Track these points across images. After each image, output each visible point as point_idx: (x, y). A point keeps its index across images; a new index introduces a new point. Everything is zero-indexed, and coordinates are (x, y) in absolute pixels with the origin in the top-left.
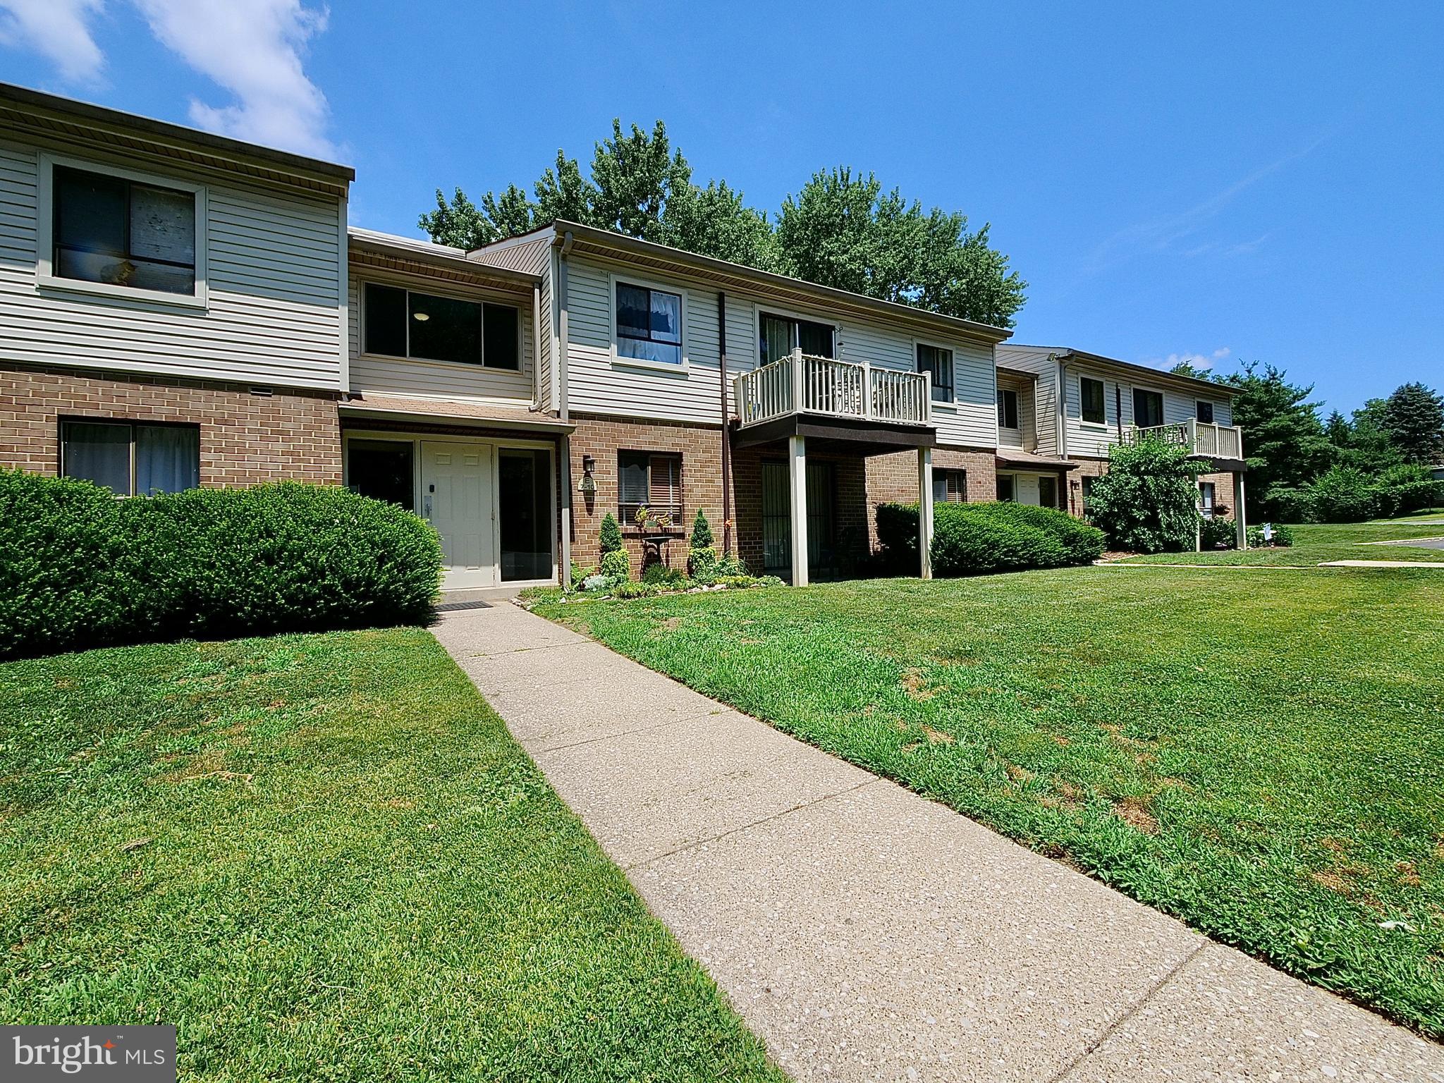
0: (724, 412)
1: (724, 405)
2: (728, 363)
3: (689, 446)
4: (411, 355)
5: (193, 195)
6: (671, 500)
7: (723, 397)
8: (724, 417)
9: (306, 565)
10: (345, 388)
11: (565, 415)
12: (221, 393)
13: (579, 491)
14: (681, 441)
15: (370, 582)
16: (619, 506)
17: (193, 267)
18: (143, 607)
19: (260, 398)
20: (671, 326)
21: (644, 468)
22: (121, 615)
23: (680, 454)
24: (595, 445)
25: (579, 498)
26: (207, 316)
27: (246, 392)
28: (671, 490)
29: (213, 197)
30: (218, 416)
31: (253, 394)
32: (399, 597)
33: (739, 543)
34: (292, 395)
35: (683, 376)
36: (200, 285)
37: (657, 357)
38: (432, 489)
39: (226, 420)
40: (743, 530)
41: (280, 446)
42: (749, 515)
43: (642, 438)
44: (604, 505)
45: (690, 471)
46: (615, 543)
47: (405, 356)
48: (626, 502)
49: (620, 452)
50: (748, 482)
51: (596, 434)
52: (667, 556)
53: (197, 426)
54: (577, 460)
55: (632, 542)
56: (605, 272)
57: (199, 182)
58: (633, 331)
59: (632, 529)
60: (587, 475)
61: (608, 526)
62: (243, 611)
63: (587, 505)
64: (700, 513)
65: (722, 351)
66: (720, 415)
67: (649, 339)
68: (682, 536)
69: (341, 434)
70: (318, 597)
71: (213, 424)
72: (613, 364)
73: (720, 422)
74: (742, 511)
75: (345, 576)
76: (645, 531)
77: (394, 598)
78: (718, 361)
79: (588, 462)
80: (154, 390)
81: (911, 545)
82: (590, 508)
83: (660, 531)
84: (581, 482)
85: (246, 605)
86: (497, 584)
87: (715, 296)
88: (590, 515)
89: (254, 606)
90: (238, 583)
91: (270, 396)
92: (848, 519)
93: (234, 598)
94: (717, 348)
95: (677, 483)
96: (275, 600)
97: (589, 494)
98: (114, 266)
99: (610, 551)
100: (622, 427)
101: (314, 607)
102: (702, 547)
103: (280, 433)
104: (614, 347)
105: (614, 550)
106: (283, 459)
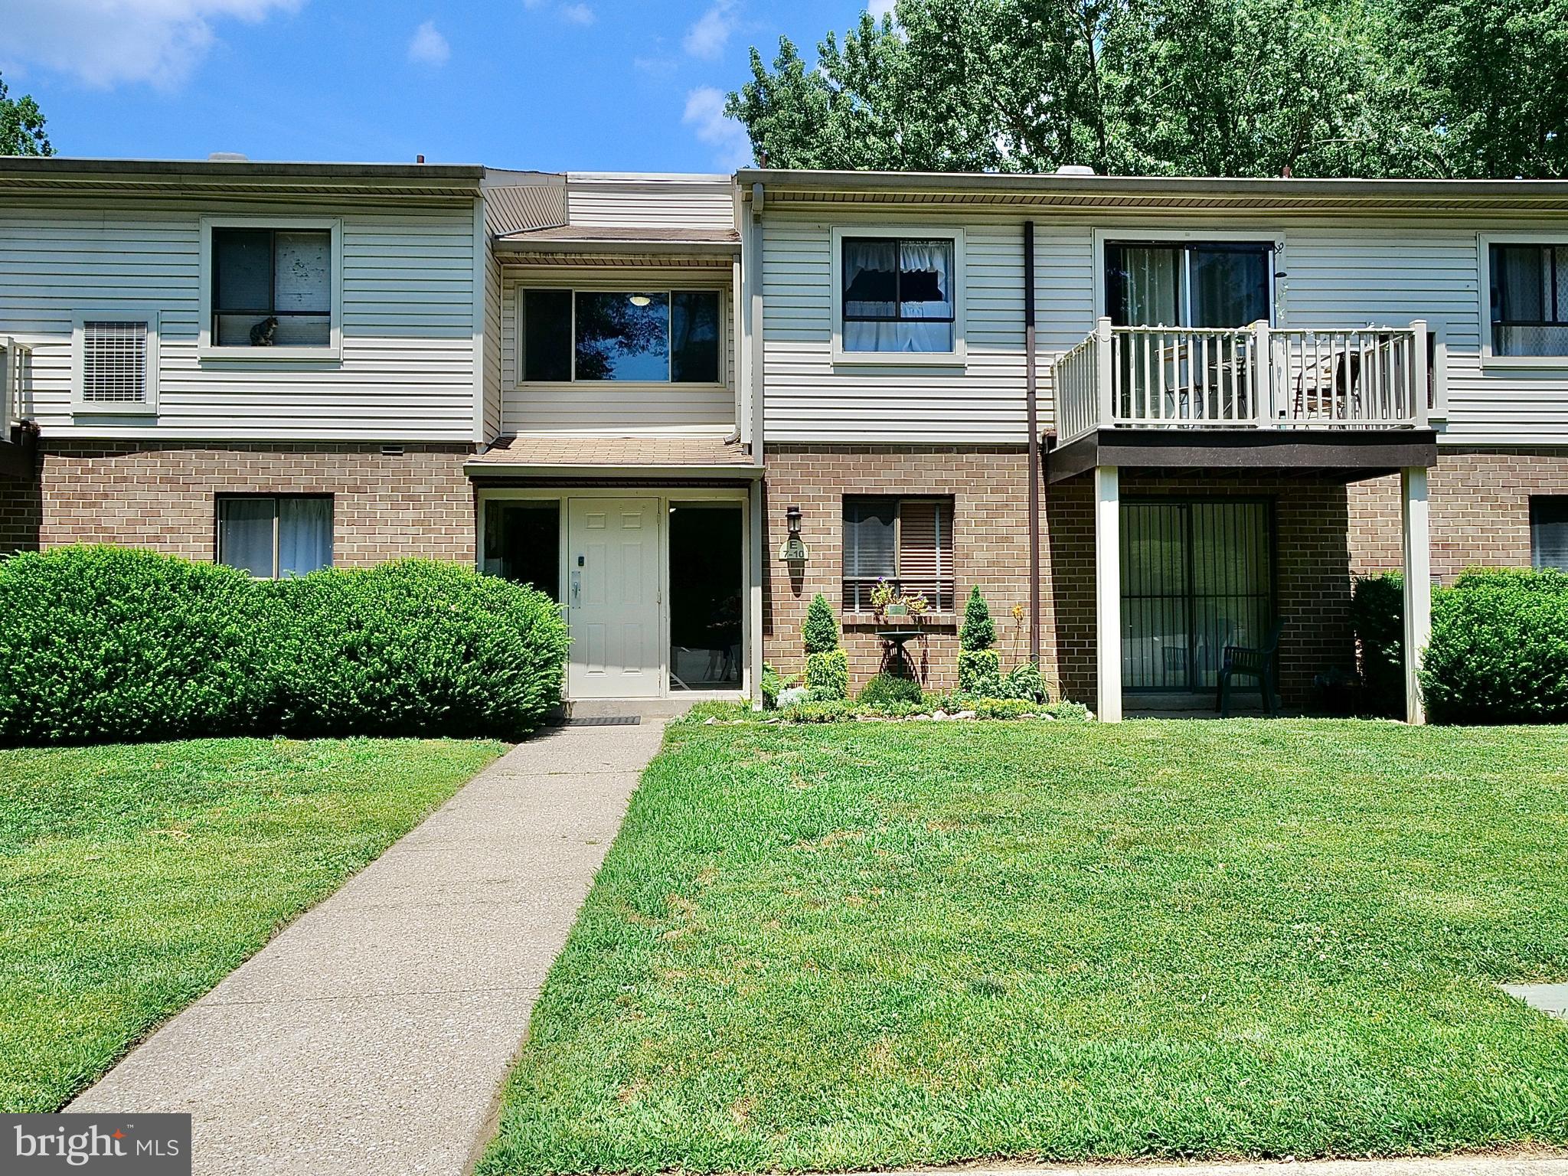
0: (1032, 422)
1: (1032, 410)
2: (1039, 338)
3: (966, 483)
4: (577, 378)
5: (329, 231)
6: (938, 572)
7: (1031, 398)
8: (1032, 432)
9: (384, 661)
10: (477, 437)
11: (758, 450)
12: (355, 456)
13: (781, 560)
14: (952, 476)
15: (447, 684)
16: (844, 582)
17: (328, 314)
18: (244, 699)
19: (392, 457)
20: (941, 289)
21: (888, 521)
22: (225, 706)
23: (952, 497)
24: (809, 491)
25: (780, 573)
26: (342, 368)
27: (378, 452)
28: (938, 555)
29: (347, 229)
30: (351, 483)
31: (384, 454)
32: (482, 703)
33: (1058, 644)
34: (423, 452)
35: (958, 369)
36: (335, 334)
37: (915, 344)
38: (581, 561)
39: (358, 487)
40: (1067, 621)
41: (410, 515)
42: (1079, 596)
43: (883, 476)
44: (820, 581)
45: (968, 523)
46: (823, 639)
47: (570, 380)
48: (859, 575)
49: (846, 497)
50: (1079, 539)
51: (810, 474)
52: (924, 662)
53: (331, 496)
54: (777, 515)
55: (862, 638)
56: (825, 225)
57: (334, 215)
58: (871, 307)
59: (861, 616)
60: (794, 536)
61: (820, 613)
62: (322, 709)
63: (793, 581)
64: (976, 594)
65: (1030, 320)
66: (1025, 427)
67: (898, 319)
68: (951, 629)
69: (475, 497)
70: (392, 698)
71: (346, 493)
72: (836, 365)
73: (1024, 439)
74: (1067, 588)
75: (421, 675)
76: (886, 622)
77: (475, 704)
78: (1021, 338)
79: (794, 517)
80: (295, 458)
81: (1390, 656)
82: (797, 585)
83: (911, 622)
84: (785, 546)
85: (325, 703)
86: (663, 694)
87: (1019, 229)
88: (798, 596)
89: (332, 704)
90: (320, 679)
91: (401, 455)
92: (1301, 603)
93: (313, 695)
94: (1022, 316)
95: (948, 544)
96: (350, 699)
97: (796, 566)
98: (260, 325)
99: (816, 652)
100: (849, 459)
101: (388, 709)
102: (974, 649)
103: (411, 498)
104: (838, 339)
105: (821, 650)
106: (412, 530)
